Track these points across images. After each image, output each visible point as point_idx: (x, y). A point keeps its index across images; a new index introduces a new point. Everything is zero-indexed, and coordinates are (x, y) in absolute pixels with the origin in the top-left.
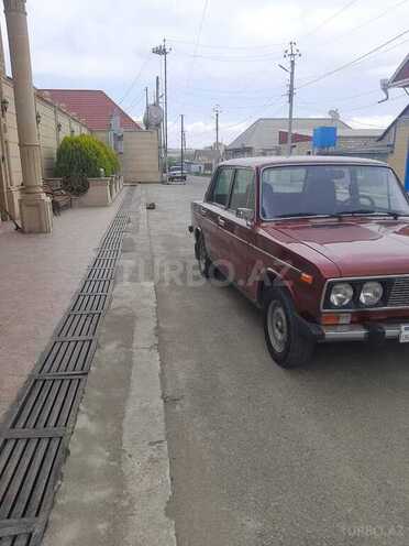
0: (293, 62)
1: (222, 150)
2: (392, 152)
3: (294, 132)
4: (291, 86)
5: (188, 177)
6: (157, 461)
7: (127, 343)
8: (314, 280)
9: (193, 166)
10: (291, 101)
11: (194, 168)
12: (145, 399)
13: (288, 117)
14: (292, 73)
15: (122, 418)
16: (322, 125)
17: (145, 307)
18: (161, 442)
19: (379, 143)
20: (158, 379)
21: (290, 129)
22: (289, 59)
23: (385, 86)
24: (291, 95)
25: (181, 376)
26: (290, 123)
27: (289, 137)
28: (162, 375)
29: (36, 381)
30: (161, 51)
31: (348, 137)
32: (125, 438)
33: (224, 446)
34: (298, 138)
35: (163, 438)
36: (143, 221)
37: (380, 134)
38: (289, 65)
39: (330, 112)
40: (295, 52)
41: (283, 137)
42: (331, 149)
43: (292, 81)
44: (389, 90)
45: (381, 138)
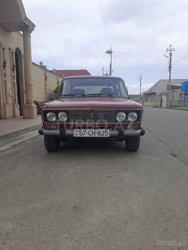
4: (170, 64)
10: (170, 70)
22: (169, 52)
26: (170, 82)
30: (109, 52)
38: (169, 55)
40: (172, 49)
43: (170, 62)
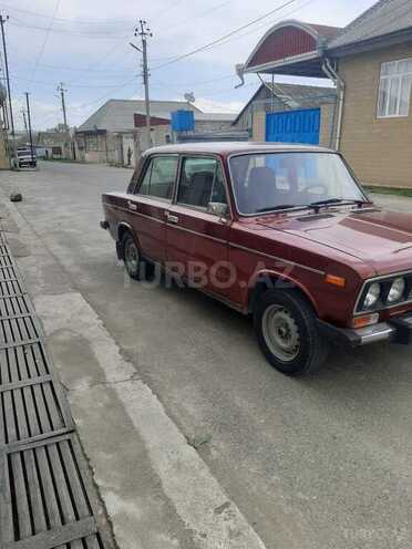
0: (144, 42)
1: (71, 134)
2: (251, 136)
3: (151, 114)
4: (145, 66)
5: (39, 163)
6: (239, 533)
7: (99, 377)
8: (346, 282)
9: (38, 150)
10: (146, 82)
11: (40, 152)
12: (169, 450)
13: (144, 99)
14: (145, 53)
15: (160, 484)
16: (180, 109)
17: (89, 325)
18: (226, 505)
19: (234, 128)
20: (167, 419)
21: (148, 112)
22: (140, 37)
23: (241, 71)
24: (145, 76)
25: (191, 410)
26: (147, 105)
27: (148, 119)
28: (168, 412)
29: (9, 456)
31: (204, 122)
32: (180, 512)
33: (298, 490)
34: (157, 122)
35: (225, 499)
36: (17, 216)
37: (234, 119)
38: (141, 44)
39: (186, 96)
40: (145, 31)
41: (140, 120)
42: (190, 133)
43: (145, 61)
44: (245, 76)
45: (234, 123)
